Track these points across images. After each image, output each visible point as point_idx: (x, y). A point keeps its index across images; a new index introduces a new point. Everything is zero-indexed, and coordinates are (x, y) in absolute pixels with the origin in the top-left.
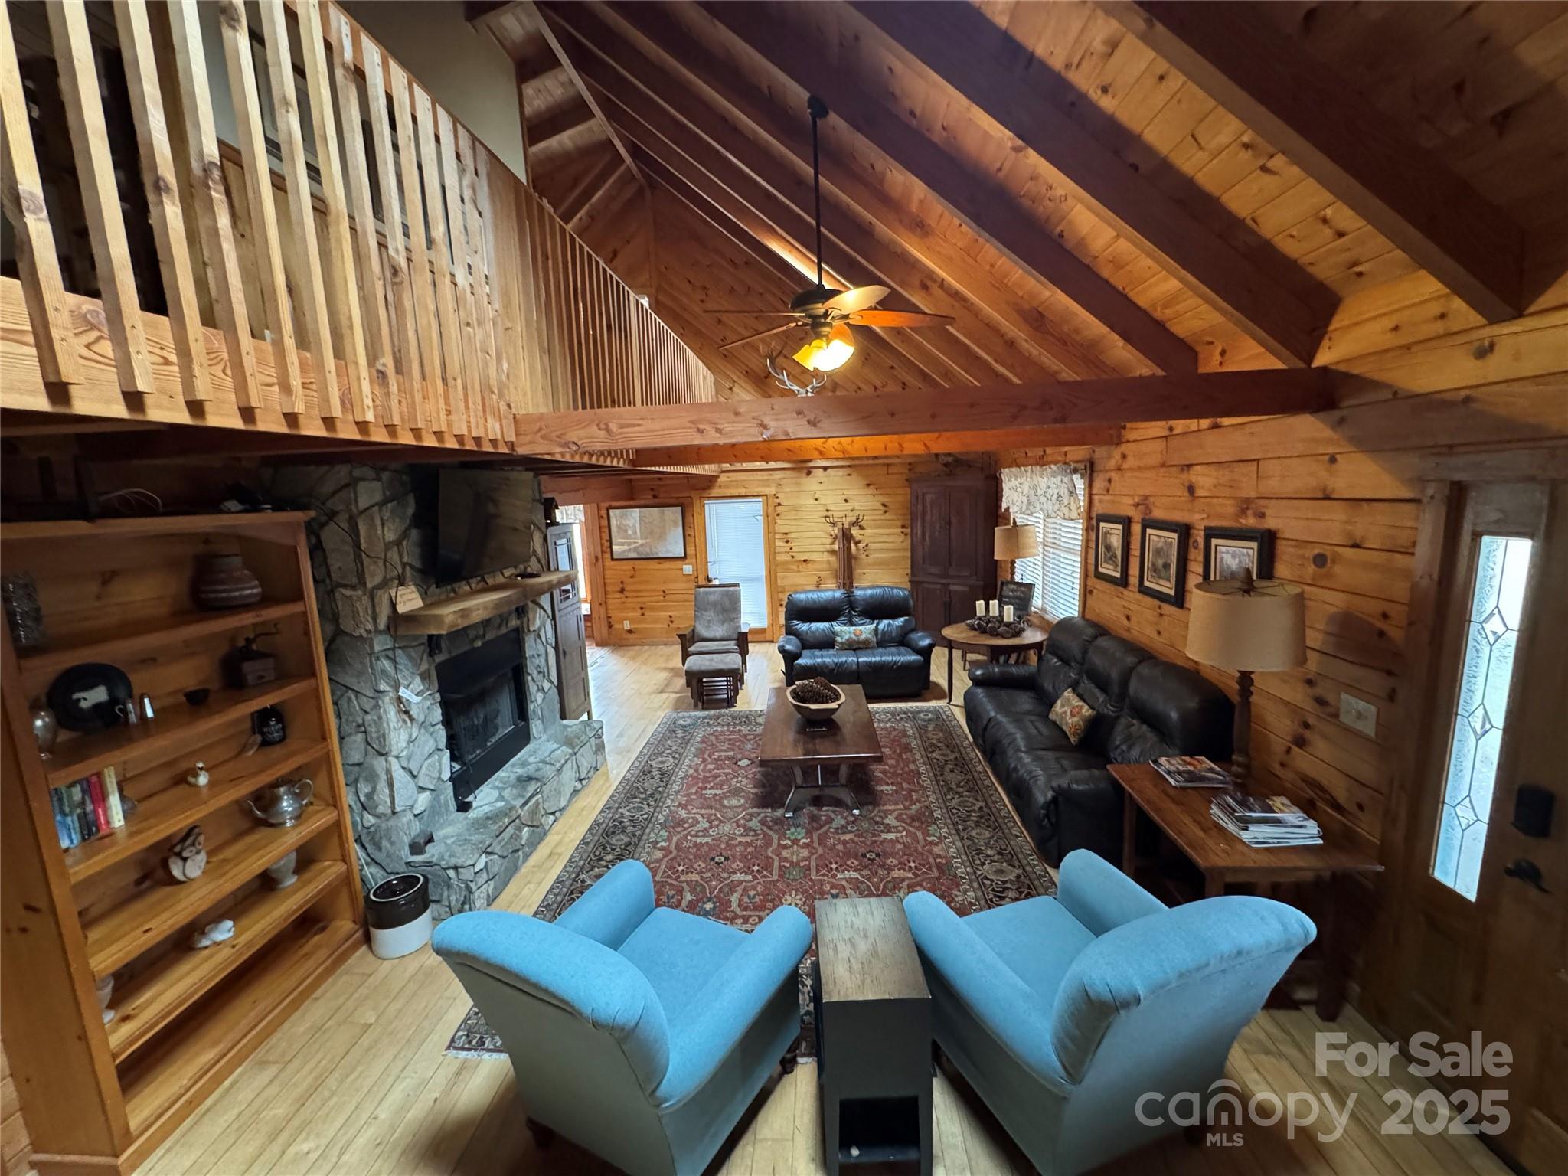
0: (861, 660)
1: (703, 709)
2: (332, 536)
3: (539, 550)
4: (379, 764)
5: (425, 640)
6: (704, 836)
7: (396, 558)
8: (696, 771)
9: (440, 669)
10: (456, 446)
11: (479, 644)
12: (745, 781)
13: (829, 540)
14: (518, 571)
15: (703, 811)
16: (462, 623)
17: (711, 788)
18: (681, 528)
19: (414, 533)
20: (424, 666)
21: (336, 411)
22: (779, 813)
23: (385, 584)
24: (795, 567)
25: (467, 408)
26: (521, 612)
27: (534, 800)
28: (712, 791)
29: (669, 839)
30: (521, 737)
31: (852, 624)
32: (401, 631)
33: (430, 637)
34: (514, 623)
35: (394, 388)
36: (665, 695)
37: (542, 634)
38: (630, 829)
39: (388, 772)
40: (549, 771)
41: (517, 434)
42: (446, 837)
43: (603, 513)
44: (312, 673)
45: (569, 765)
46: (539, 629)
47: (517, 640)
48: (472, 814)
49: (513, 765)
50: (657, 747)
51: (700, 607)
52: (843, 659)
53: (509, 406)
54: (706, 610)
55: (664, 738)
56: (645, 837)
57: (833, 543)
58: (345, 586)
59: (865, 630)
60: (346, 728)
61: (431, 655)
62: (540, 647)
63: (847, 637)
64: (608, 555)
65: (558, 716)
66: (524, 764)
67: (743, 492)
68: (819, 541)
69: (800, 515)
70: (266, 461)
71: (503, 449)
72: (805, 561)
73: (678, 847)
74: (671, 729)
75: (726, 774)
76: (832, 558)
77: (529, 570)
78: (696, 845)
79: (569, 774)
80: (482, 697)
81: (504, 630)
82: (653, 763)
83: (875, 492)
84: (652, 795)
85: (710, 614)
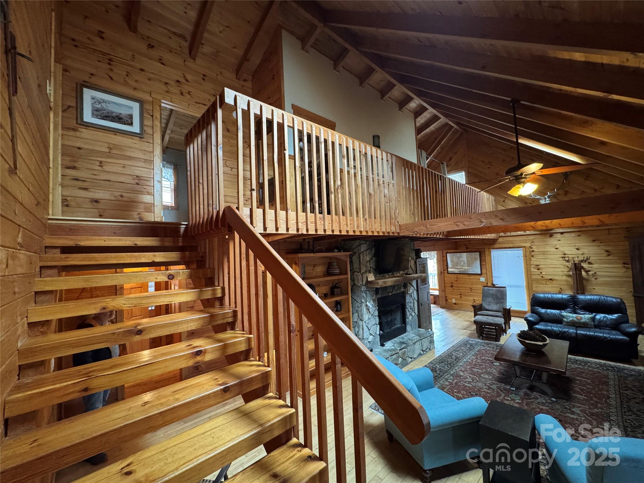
0: (578, 332)
1: (482, 339)
2: (355, 258)
3: (413, 266)
4: (361, 323)
5: (375, 289)
6: (469, 384)
7: (369, 265)
8: (472, 361)
9: (378, 299)
10: (382, 235)
11: (390, 294)
12: (494, 371)
13: (567, 269)
14: (405, 273)
15: (471, 375)
16: (384, 285)
17: (477, 369)
18: (479, 262)
19: (374, 258)
20: (374, 298)
21: (356, 229)
22: (508, 387)
23: (366, 272)
24: (544, 282)
25: (386, 224)
26: (405, 286)
27: (404, 350)
28: (477, 370)
29: (453, 380)
30: (403, 330)
31: (575, 313)
32: (369, 286)
33: (376, 288)
34: (402, 290)
35: (368, 222)
36: (466, 331)
37: (412, 295)
38: (438, 372)
39: (363, 326)
40: (411, 343)
41: (400, 230)
42: (376, 351)
43: (445, 255)
44: (348, 294)
45: (418, 343)
46: (411, 293)
47: (403, 296)
48: (384, 348)
49: (399, 338)
50: (456, 348)
51: (485, 295)
52: (566, 330)
53: (398, 222)
54: (488, 297)
55: (461, 346)
56: (443, 376)
57: (569, 271)
58: (356, 272)
59: (586, 317)
60: (354, 312)
61: (376, 295)
62: (412, 300)
63: (571, 319)
64: (446, 271)
65: (417, 326)
66: (403, 338)
67: (511, 246)
68: (559, 270)
69: (546, 256)
70: (343, 240)
71: (396, 234)
72: (551, 279)
73: (456, 383)
74: (465, 344)
75: (486, 366)
76: (569, 279)
77: (409, 272)
78: (464, 385)
79: (418, 346)
80: (391, 312)
81: (399, 292)
82: (454, 353)
83: (599, 244)
84: (450, 364)
85: (490, 299)
